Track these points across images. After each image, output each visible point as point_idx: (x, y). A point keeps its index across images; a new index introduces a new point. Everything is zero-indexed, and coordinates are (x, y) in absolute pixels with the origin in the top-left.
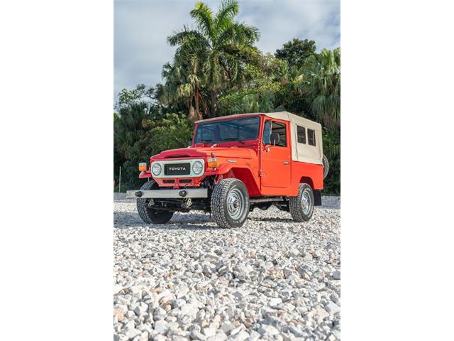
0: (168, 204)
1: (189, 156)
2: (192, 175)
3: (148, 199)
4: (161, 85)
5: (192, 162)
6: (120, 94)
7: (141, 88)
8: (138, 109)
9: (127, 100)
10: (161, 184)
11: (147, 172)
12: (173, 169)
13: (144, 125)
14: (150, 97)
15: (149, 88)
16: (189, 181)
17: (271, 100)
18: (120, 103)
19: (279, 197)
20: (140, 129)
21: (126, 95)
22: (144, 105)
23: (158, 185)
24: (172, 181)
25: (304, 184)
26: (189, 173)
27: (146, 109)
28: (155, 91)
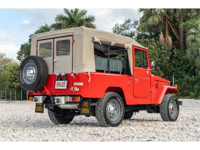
6: (114, 28)
7: (128, 22)
14: (135, 27)
21: (118, 28)
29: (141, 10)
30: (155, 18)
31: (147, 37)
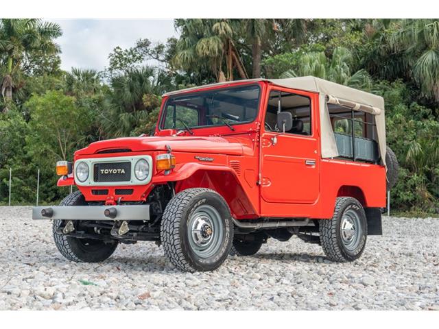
0: (103, 229)
1: (130, 151)
2: (134, 181)
3: (64, 221)
4: (175, 41)
5: (133, 159)
6: (111, 55)
7: (144, 44)
8: (140, 79)
9: (121, 65)
10: (90, 197)
11: (69, 176)
12: (106, 171)
13: (147, 103)
14: (157, 58)
15: (156, 46)
16: (130, 190)
17: (345, 61)
18: (110, 69)
19: (303, 219)
20: (141, 110)
21: (120, 56)
22: (150, 72)
23: (84, 198)
24: (104, 191)
25: (346, 198)
26: (129, 179)
27: (151, 78)
28: (166, 49)
29: (180, 22)
30: (211, 41)
31: (184, 81)
